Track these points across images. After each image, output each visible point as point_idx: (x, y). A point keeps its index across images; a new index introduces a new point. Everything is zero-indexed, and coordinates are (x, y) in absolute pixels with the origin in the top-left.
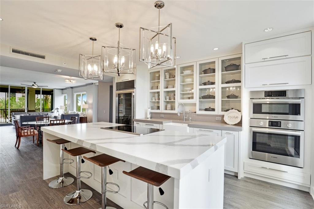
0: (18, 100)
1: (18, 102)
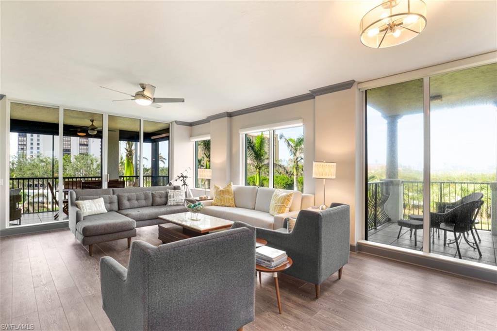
0: (75, 160)
1: (75, 163)
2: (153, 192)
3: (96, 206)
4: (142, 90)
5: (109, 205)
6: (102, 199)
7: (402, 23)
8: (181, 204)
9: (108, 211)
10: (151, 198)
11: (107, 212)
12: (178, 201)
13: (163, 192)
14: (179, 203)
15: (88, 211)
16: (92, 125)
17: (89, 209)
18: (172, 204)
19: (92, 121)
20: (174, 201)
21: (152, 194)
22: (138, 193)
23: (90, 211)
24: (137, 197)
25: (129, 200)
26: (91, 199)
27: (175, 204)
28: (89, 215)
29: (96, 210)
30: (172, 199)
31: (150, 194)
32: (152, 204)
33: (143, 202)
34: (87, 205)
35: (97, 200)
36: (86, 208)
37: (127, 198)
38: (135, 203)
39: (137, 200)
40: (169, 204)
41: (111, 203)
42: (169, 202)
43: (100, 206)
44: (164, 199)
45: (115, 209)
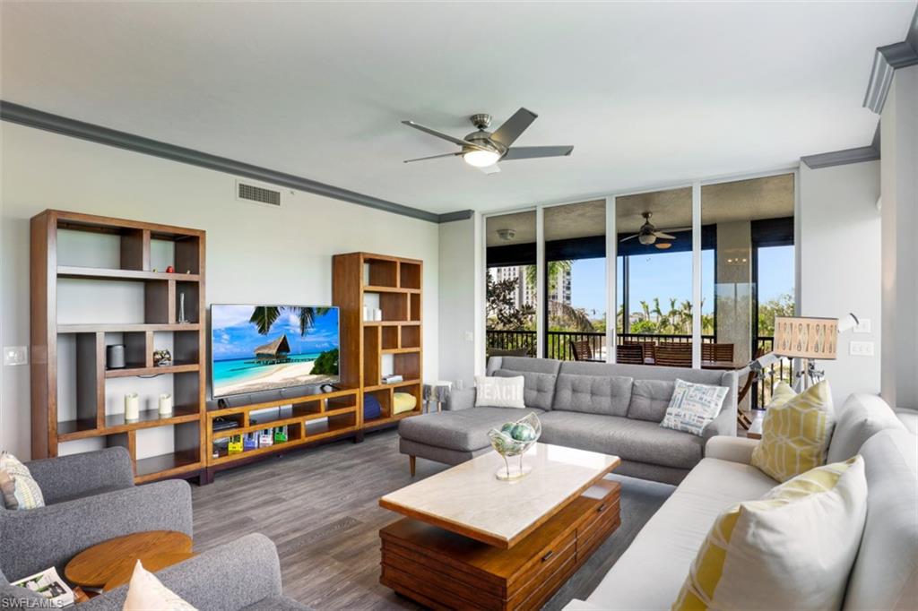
3: (500, 389)
6: (521, 380)
8: (695, 430)
9: (527, 405)
10: (628, 395)
11: (523, 406)
12: (687, 419)
13: (664, 384)
14: (688, 428)
15: (486, 397)
16: (647, 223)
17: (488, 394)
18: (672, 424)
19: (646, 215)
21: (633, 385)
22: (598, 378)
23: (490, 397)
24: (592, 387)
25: (574, 390)
27: (680, 426)
28: (489, 407)
29: (499, 398)
30: (675, 410)
31: (629, 385)
32: (628, 411)
33: (605, 403)
34: (487, 385)
36: (483, 391)
37: (570, 386)
38: (586, 399)
39: (593, 394)
40: (666, 422)
41: (539, 390)
42: (667, 416)
43: (509, 392)
44: (658, 406)
45: (543, 405)
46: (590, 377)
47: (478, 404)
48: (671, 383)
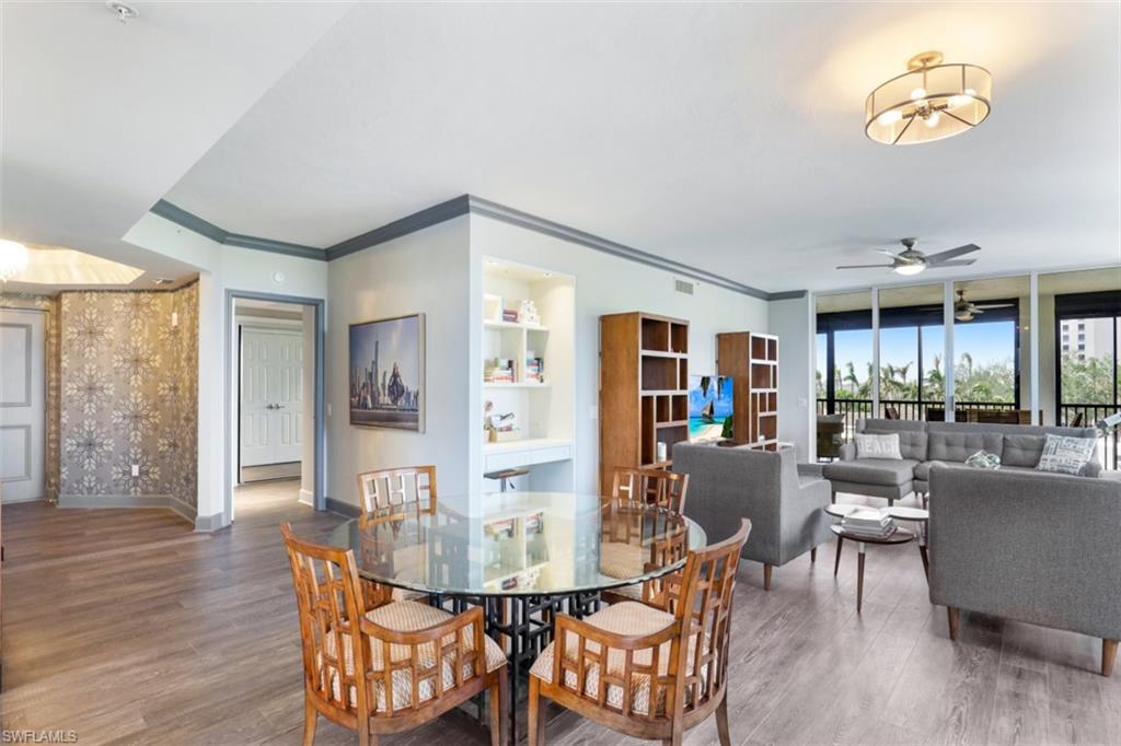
2: (1008, 437)
3: (881, 444)
4: (906, 248)
5: (908, 448)
6: (897, 436)
7: (946, 106)
8: (1071, 470)
9: (904, 458)
10: (1001, 447)
11: (901, 458)
12: (1063, 462)
13: (1035, 438)
14: (1065, 469)
15: (868, 451)
16: (962, 300)
17: (869, 448)
18: (1048, 466)
19: (960, 293)
20: (1052, 460)
21: (1004, 439)
22: (970, 434)
24: (966, 441)
25: (948, 444)
26: (879, 433)
27: (1056, 468)
28: (870, 458)
29: (881, 451)
30: (1050, 457)
31: (1001, 440)
32: (1001, 460)
34: (867, 441)
35: (886, 436)
36: (865, 446)
37: (943, 441)
38: (959, 451)
40: (1041, 466)
41: (913, 445)
42: (1041, 462)
43: (888, 446)
44: (1031, 455)
45: (918, 457)
46: (962, 434)
47: (859, 457)
48: (1041, 437)
